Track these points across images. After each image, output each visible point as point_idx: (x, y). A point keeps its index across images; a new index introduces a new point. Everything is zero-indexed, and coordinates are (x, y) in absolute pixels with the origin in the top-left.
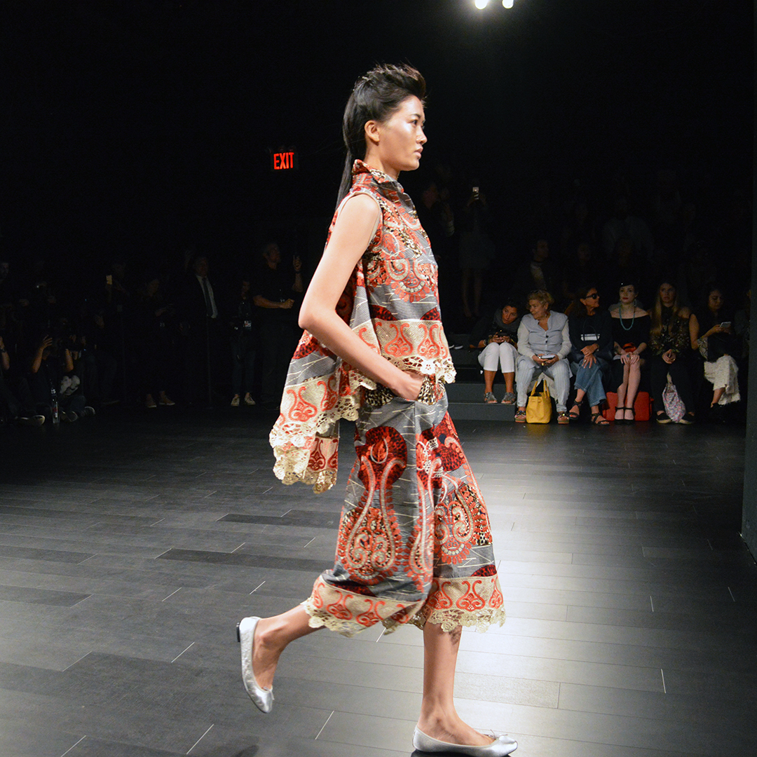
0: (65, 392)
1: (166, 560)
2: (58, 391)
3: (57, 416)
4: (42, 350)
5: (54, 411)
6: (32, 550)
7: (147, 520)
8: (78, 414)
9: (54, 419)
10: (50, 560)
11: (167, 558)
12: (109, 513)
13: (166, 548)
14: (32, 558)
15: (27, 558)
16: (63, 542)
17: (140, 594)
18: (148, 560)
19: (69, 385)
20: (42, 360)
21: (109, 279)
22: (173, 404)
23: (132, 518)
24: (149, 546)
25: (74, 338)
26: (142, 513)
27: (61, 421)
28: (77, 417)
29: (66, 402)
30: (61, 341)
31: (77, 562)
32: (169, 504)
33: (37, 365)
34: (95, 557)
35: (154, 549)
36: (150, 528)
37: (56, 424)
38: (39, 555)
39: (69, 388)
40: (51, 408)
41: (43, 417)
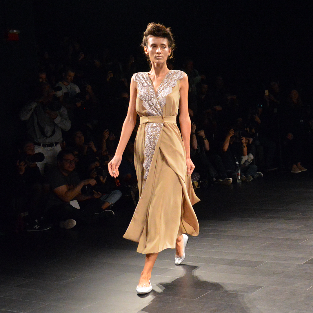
0: (244, 164)
1: (309, 265)
2: (240, 163)
3: (239, 178)
4: (229, 138)
5: (238, 175)
6: (227, 259)
7: (297, 240)
8: (253, 177)
9: (238, 180)
10: (238, 266)
11: (310, 264)
12: (273, 237)
13: (309, 257)
14: (227, 264)
15: (224, 264)
16: (245, 254)
17: (294, 286)
18: (298, 265)
19: (246, 159)
20: (230, 144)
21: (267, 92)
22: (306, 170)
23: (288, 239)
24: (298, 256)
25: (248, 129)
26: (293, 236)
27: (242, 181)
28: (252, 178)
29: (245, 170)
30: (241, 132)
31: (255, 267)
32: (311, 230)
33: (226, 147)
34: (266, 264)
35: (302, 258)
36: (300, 245)
37: (239, 183)
38: (231, 263)
39: (246, 161)
40: (236, 174)
41: (231, 179)
